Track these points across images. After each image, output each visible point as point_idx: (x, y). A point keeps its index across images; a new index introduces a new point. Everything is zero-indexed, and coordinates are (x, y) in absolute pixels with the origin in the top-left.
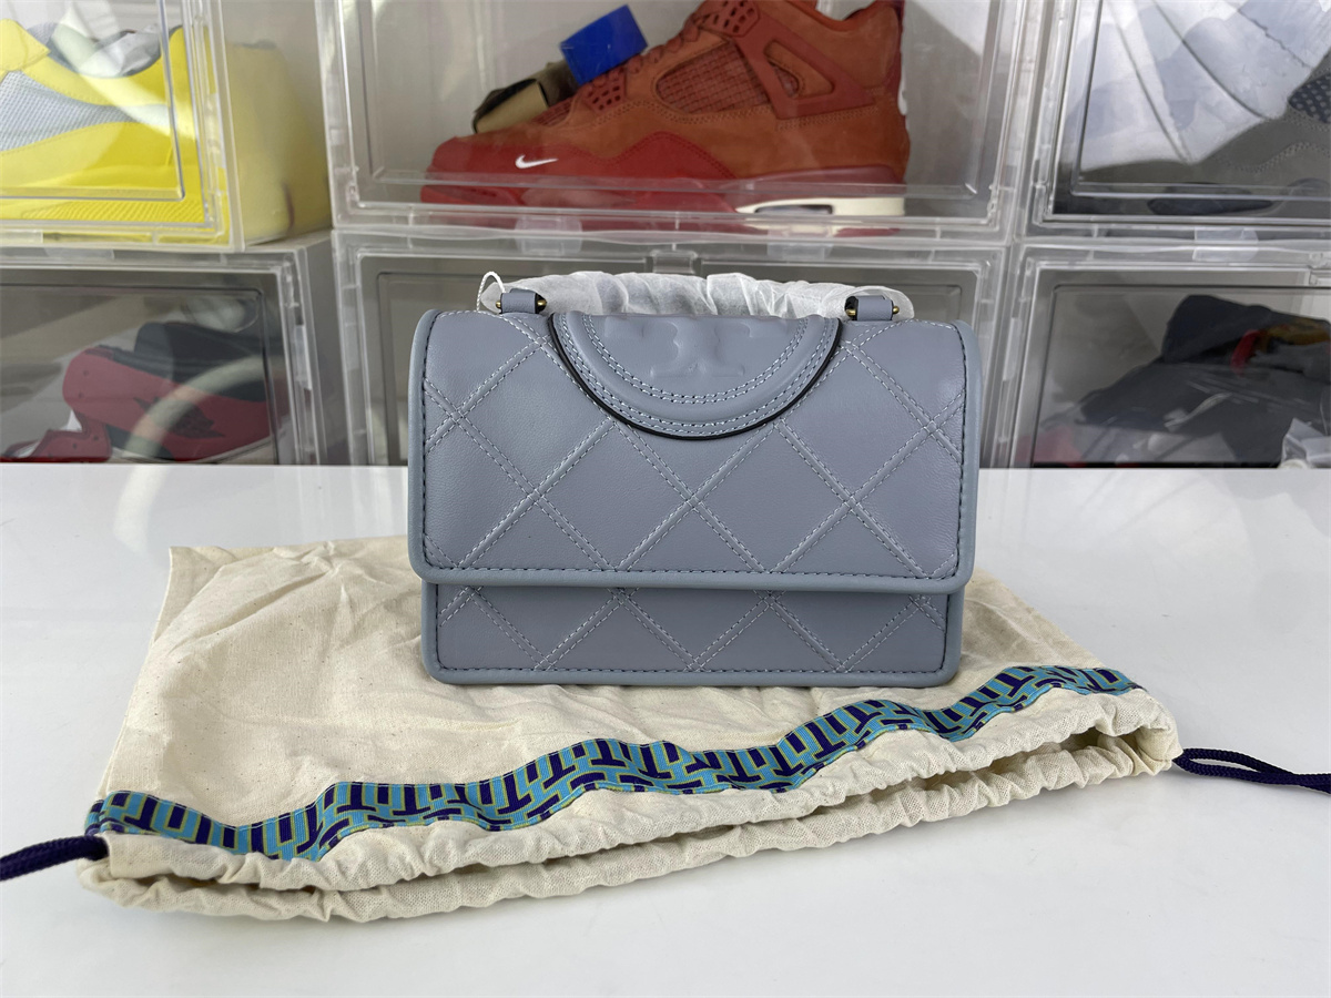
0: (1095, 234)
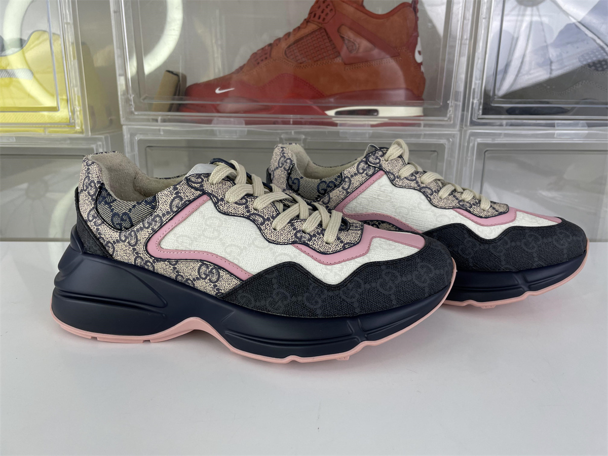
0: (504, 125)
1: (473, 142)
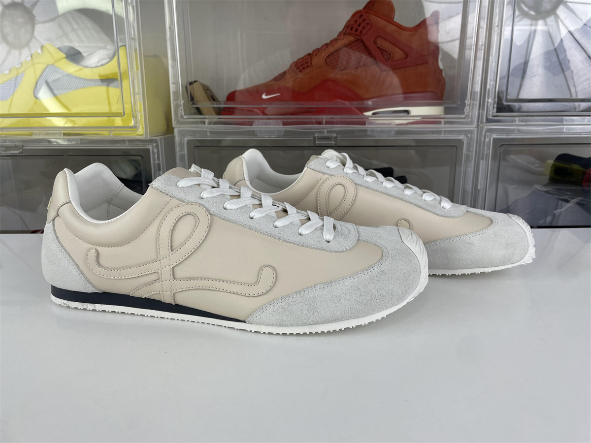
1: (489, 137)
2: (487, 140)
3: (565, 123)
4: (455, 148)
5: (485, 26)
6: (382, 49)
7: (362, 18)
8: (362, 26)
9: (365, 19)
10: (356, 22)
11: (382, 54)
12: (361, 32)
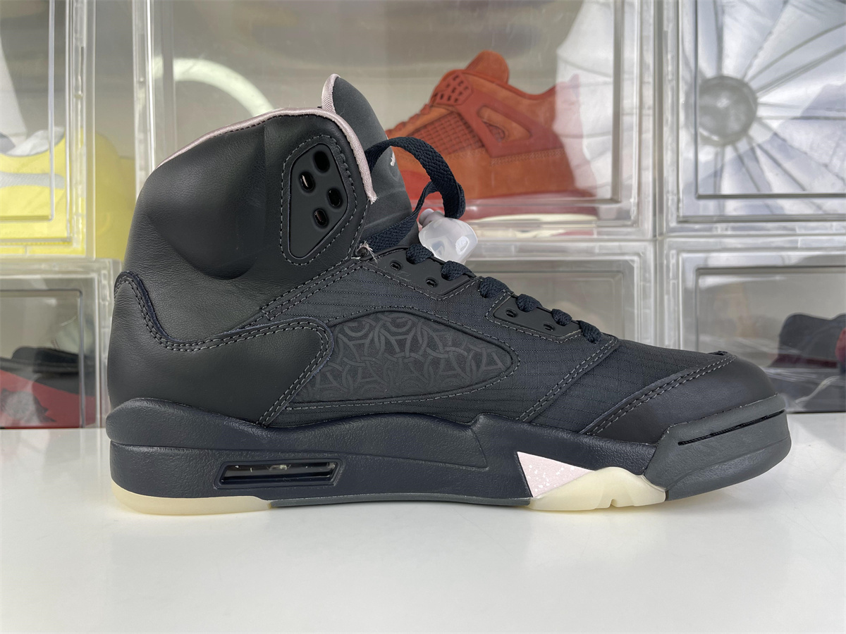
0: (720, 230)
1: (675, 257)
2: (673, 261)
3: (798, 232)
4: (620, 275)
5: (651, 80)
6: (490, 125)
7: (458, 80)
8: (457, 92)
9: (462, 82)
10: (448, 86)
11: (490, 131)
12: (456, 100)
